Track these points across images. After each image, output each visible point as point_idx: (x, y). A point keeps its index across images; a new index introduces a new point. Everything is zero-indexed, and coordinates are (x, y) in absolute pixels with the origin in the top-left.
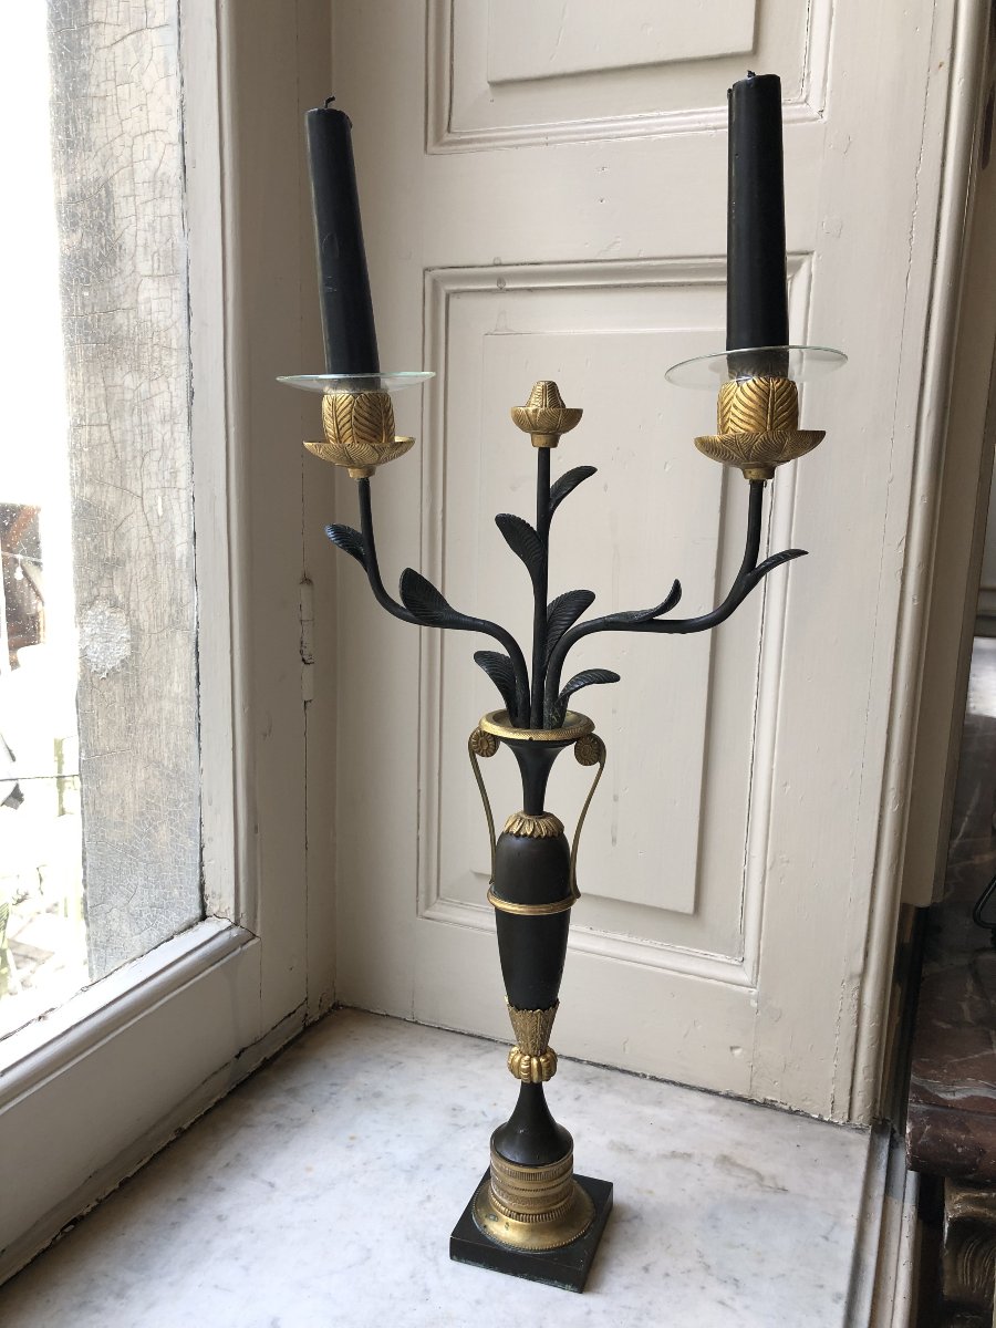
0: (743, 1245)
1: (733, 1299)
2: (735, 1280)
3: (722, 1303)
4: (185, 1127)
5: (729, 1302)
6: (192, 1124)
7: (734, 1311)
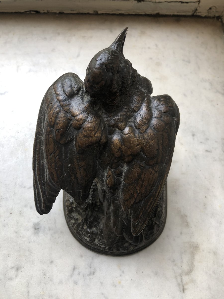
0: (123, 272)
1: (79, 274)
2: (94, 273)
3: (74, 269)
4: (99, 12)
5: (76, 272)
6: (103, 14)
7: (71, 276)
